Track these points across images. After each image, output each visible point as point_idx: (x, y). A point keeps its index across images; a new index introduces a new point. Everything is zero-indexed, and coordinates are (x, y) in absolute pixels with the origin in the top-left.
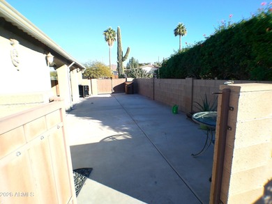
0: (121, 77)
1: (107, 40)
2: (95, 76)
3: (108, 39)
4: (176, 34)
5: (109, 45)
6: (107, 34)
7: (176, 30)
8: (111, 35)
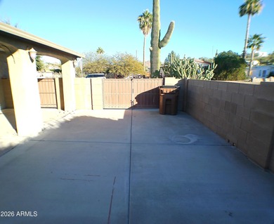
0: (156, 74)
1: (142, 27)
2: (122, 73)
3: (144, 26)
4: (242, 12)
5: (144, 33)
6: (143, 19)
7: (242, 6)
8: (148, 20)
